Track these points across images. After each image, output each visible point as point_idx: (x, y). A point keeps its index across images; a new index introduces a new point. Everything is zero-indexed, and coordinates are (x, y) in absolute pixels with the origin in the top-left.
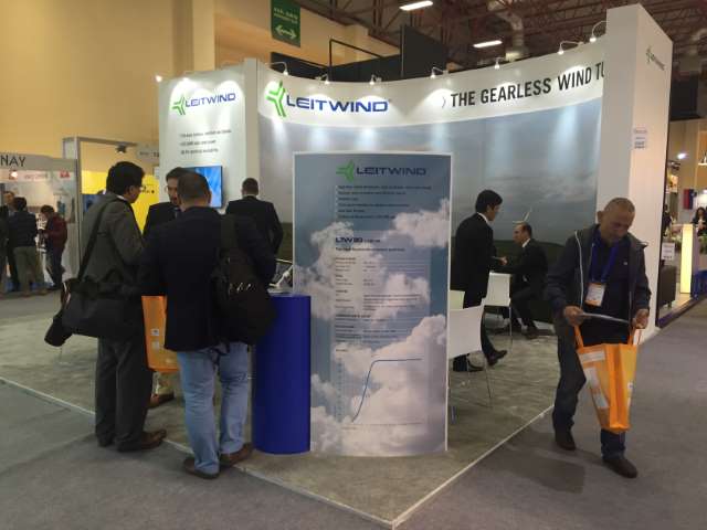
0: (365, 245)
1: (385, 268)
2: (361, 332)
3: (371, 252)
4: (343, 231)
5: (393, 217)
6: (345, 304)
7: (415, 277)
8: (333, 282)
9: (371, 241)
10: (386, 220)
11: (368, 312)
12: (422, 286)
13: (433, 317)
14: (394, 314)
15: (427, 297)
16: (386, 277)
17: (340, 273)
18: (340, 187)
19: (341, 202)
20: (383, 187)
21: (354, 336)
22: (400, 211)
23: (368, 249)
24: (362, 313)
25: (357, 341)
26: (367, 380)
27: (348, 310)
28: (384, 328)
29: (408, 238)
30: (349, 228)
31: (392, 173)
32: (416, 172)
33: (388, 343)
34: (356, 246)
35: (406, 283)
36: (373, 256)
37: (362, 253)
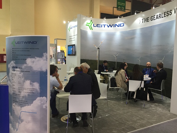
0: (18, 69)
1: (24, 78)
2: (18, 100)
3: (20, 72)
4: (13, 64)
5: (26, 60)
6: (15, 90)
7: (34, 82)
8: (12, 82)
9: (19, 68)
10: (24, 61)
11: (19, 94)
12: (37, 86)
13: (41, 97)
14: (27, 95)
15: (39, 90)
16: (24, 81)
17: (13, 79)
18: (13, 49)
19: (13, 54)
20: (22, 49)
21: (16, 102)
22: (28, 58)
23: (19, 71)
24: (18, 93)
25: (17, 103)
26: (20, 118)
27: (15, 92)
28: (24, 100)
29: (31, 67)
30: (14, 63)
31: (25, 43)
32: (33, 43)
33: (25, 106)
34: (16, 69)
35: (31, 84)
36: (20, 73)
37: (17, 72)
